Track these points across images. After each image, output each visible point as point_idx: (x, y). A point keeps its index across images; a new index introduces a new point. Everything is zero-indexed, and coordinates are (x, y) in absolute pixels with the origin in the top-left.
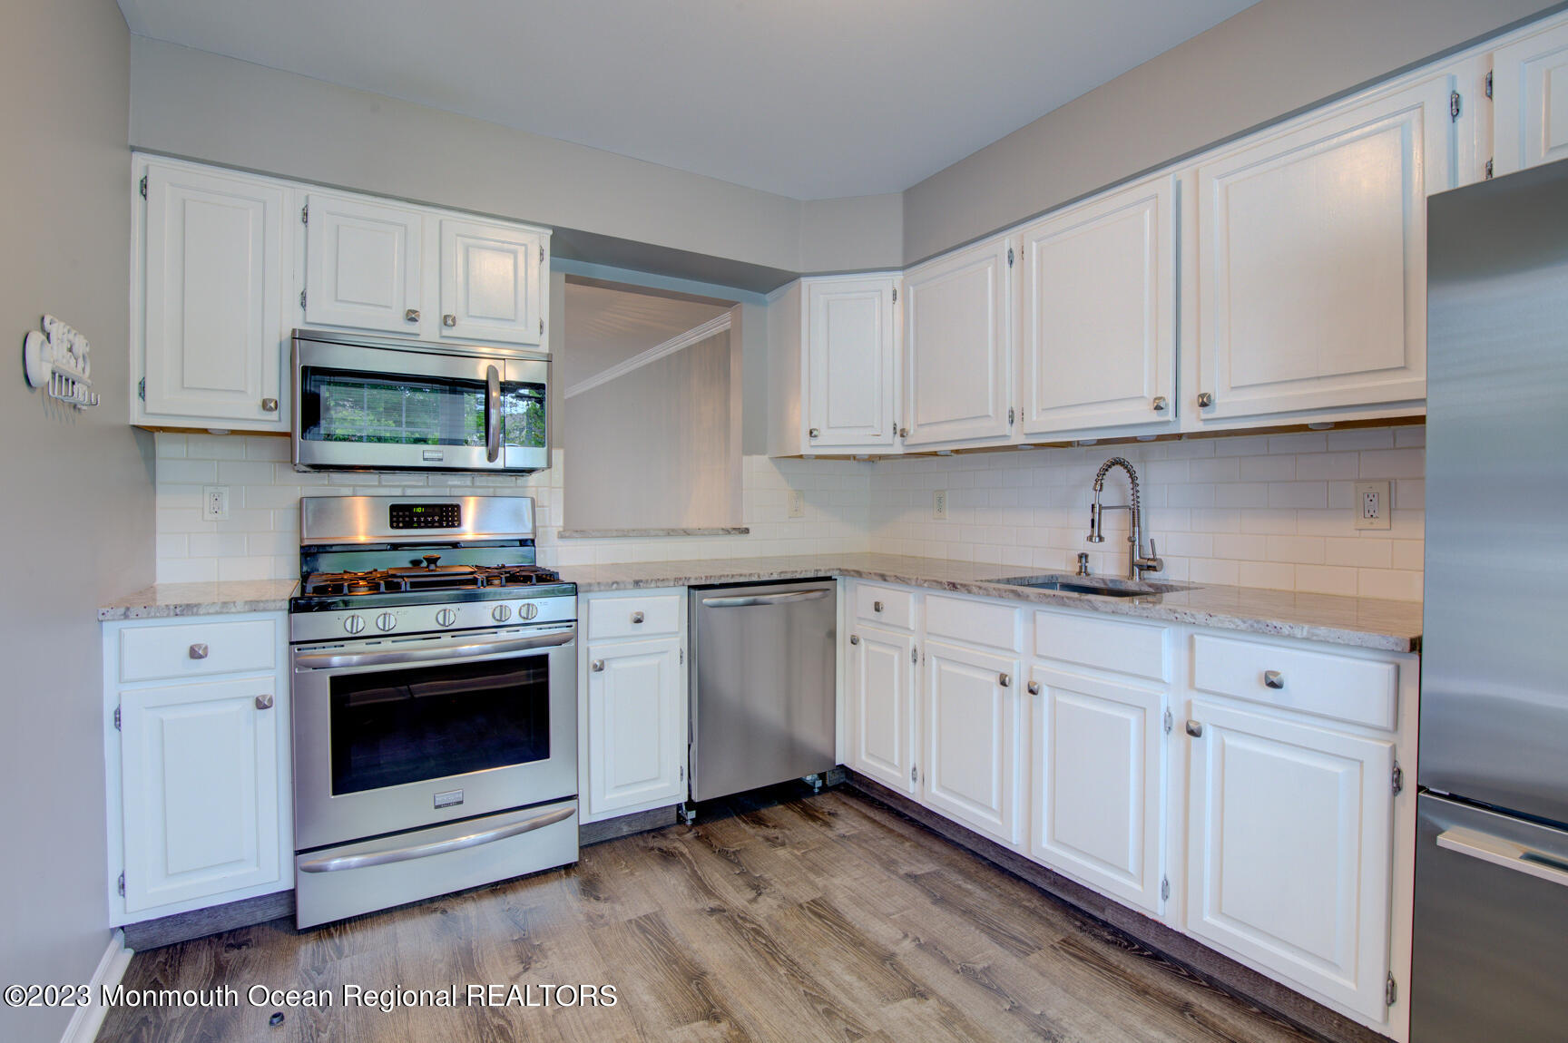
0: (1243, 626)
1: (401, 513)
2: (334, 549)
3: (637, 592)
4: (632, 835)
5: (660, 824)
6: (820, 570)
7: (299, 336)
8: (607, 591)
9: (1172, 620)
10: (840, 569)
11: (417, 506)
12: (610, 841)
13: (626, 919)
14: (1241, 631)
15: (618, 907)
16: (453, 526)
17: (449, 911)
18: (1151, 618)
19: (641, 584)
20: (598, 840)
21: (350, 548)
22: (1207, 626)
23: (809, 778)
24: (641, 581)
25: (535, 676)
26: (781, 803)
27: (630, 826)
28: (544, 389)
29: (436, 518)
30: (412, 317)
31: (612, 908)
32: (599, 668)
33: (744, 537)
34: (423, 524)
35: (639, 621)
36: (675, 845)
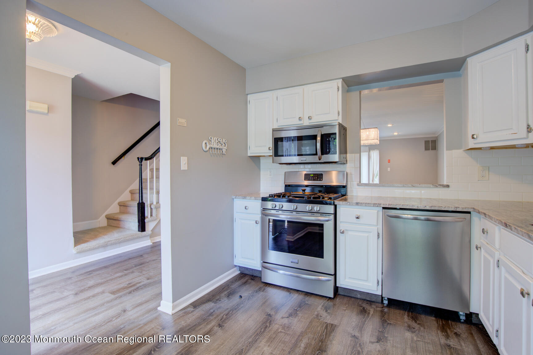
1: (307, 176)
2: (293, 186)
3: (357, 207)
4: (360, 299)
5: (373, 300)
6: (459, 207)
7: (274, 130)
8: (346, 205)
10: (474, 208)
11: (311, 174)
12: (352, 297)
13: (326, 321)
15: (328, 317)
16: (321, 180)
17: (292, 293)
19: (359, 204)
20: (348, 295)
21: (297, 186)
23: (461, 313)
24: (359, 203)
25: (319, 230)
26: (435, 317)
27: (361, 295)
28: (336, 134)
29: (316, 178)
30: (300, 119)
31: (326, 316)
32: (343, 233)
33: (446, 189)
34: (313, 180)
35: (357, 218)
36: (370, 309)
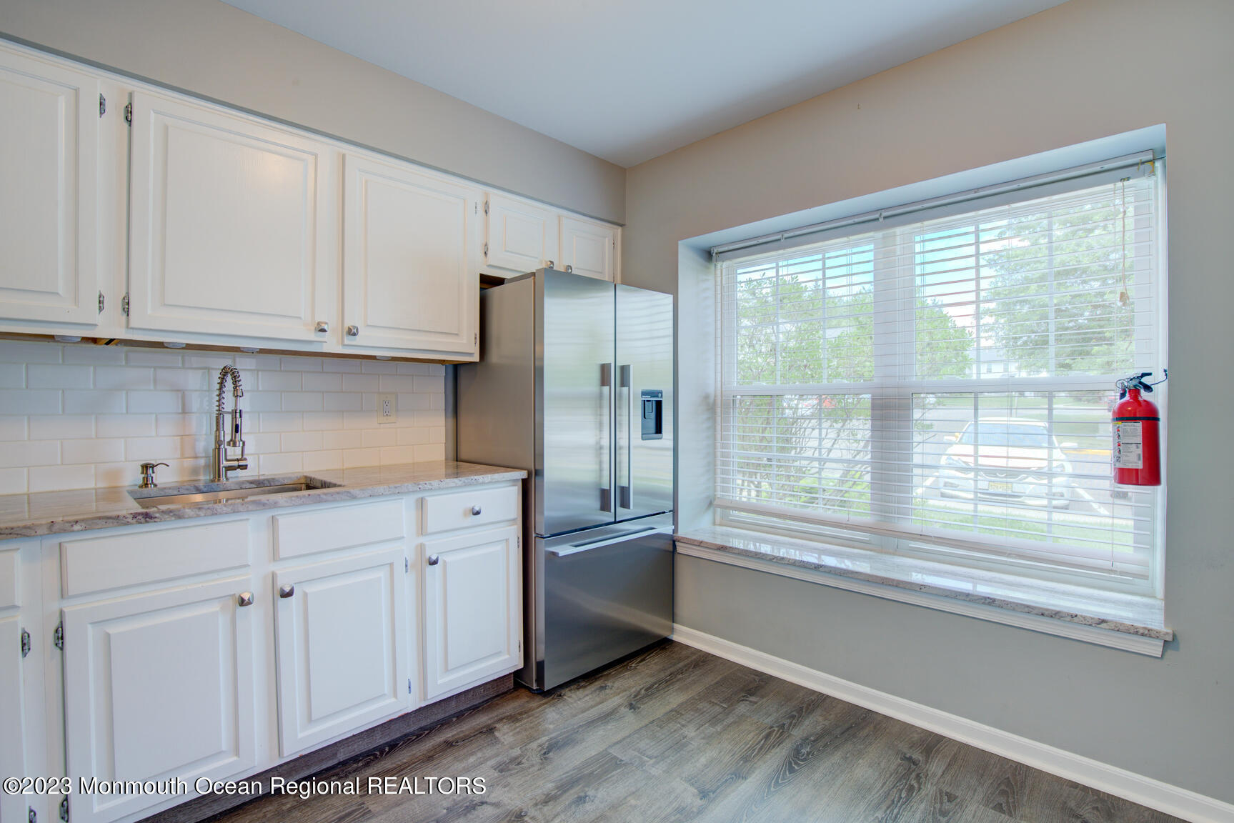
0: (460, 483)
9: (417, 491)
14: (460, 487)
18: (402, 493)
22: (440, 489)
